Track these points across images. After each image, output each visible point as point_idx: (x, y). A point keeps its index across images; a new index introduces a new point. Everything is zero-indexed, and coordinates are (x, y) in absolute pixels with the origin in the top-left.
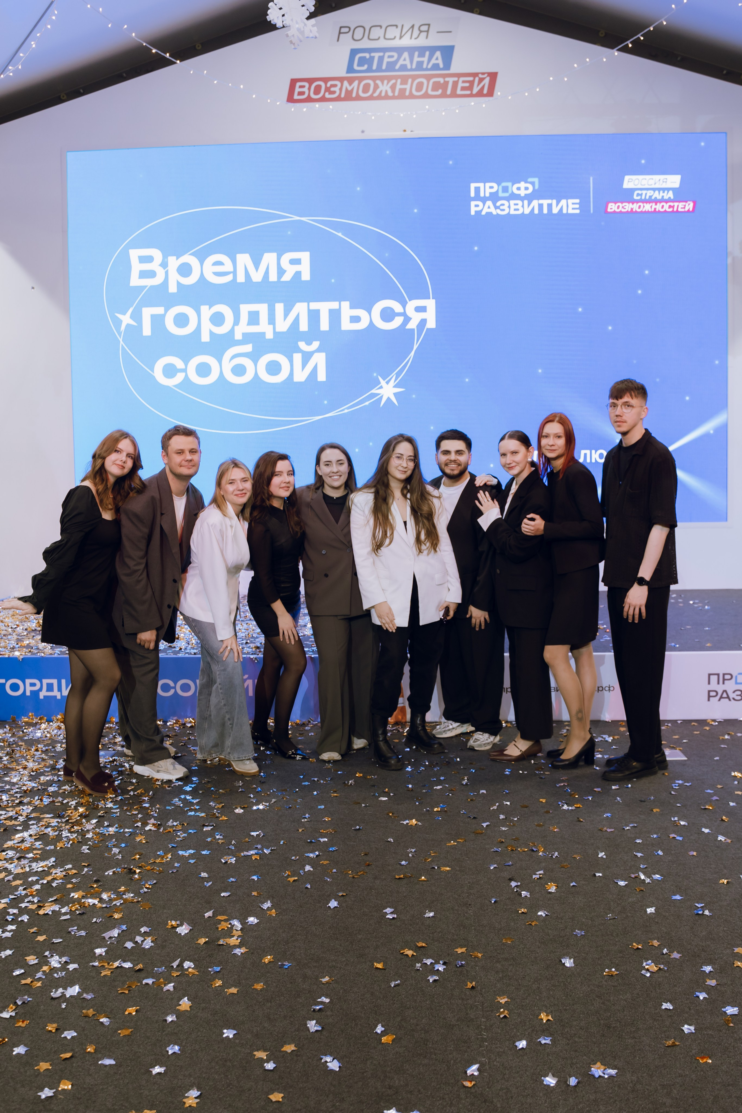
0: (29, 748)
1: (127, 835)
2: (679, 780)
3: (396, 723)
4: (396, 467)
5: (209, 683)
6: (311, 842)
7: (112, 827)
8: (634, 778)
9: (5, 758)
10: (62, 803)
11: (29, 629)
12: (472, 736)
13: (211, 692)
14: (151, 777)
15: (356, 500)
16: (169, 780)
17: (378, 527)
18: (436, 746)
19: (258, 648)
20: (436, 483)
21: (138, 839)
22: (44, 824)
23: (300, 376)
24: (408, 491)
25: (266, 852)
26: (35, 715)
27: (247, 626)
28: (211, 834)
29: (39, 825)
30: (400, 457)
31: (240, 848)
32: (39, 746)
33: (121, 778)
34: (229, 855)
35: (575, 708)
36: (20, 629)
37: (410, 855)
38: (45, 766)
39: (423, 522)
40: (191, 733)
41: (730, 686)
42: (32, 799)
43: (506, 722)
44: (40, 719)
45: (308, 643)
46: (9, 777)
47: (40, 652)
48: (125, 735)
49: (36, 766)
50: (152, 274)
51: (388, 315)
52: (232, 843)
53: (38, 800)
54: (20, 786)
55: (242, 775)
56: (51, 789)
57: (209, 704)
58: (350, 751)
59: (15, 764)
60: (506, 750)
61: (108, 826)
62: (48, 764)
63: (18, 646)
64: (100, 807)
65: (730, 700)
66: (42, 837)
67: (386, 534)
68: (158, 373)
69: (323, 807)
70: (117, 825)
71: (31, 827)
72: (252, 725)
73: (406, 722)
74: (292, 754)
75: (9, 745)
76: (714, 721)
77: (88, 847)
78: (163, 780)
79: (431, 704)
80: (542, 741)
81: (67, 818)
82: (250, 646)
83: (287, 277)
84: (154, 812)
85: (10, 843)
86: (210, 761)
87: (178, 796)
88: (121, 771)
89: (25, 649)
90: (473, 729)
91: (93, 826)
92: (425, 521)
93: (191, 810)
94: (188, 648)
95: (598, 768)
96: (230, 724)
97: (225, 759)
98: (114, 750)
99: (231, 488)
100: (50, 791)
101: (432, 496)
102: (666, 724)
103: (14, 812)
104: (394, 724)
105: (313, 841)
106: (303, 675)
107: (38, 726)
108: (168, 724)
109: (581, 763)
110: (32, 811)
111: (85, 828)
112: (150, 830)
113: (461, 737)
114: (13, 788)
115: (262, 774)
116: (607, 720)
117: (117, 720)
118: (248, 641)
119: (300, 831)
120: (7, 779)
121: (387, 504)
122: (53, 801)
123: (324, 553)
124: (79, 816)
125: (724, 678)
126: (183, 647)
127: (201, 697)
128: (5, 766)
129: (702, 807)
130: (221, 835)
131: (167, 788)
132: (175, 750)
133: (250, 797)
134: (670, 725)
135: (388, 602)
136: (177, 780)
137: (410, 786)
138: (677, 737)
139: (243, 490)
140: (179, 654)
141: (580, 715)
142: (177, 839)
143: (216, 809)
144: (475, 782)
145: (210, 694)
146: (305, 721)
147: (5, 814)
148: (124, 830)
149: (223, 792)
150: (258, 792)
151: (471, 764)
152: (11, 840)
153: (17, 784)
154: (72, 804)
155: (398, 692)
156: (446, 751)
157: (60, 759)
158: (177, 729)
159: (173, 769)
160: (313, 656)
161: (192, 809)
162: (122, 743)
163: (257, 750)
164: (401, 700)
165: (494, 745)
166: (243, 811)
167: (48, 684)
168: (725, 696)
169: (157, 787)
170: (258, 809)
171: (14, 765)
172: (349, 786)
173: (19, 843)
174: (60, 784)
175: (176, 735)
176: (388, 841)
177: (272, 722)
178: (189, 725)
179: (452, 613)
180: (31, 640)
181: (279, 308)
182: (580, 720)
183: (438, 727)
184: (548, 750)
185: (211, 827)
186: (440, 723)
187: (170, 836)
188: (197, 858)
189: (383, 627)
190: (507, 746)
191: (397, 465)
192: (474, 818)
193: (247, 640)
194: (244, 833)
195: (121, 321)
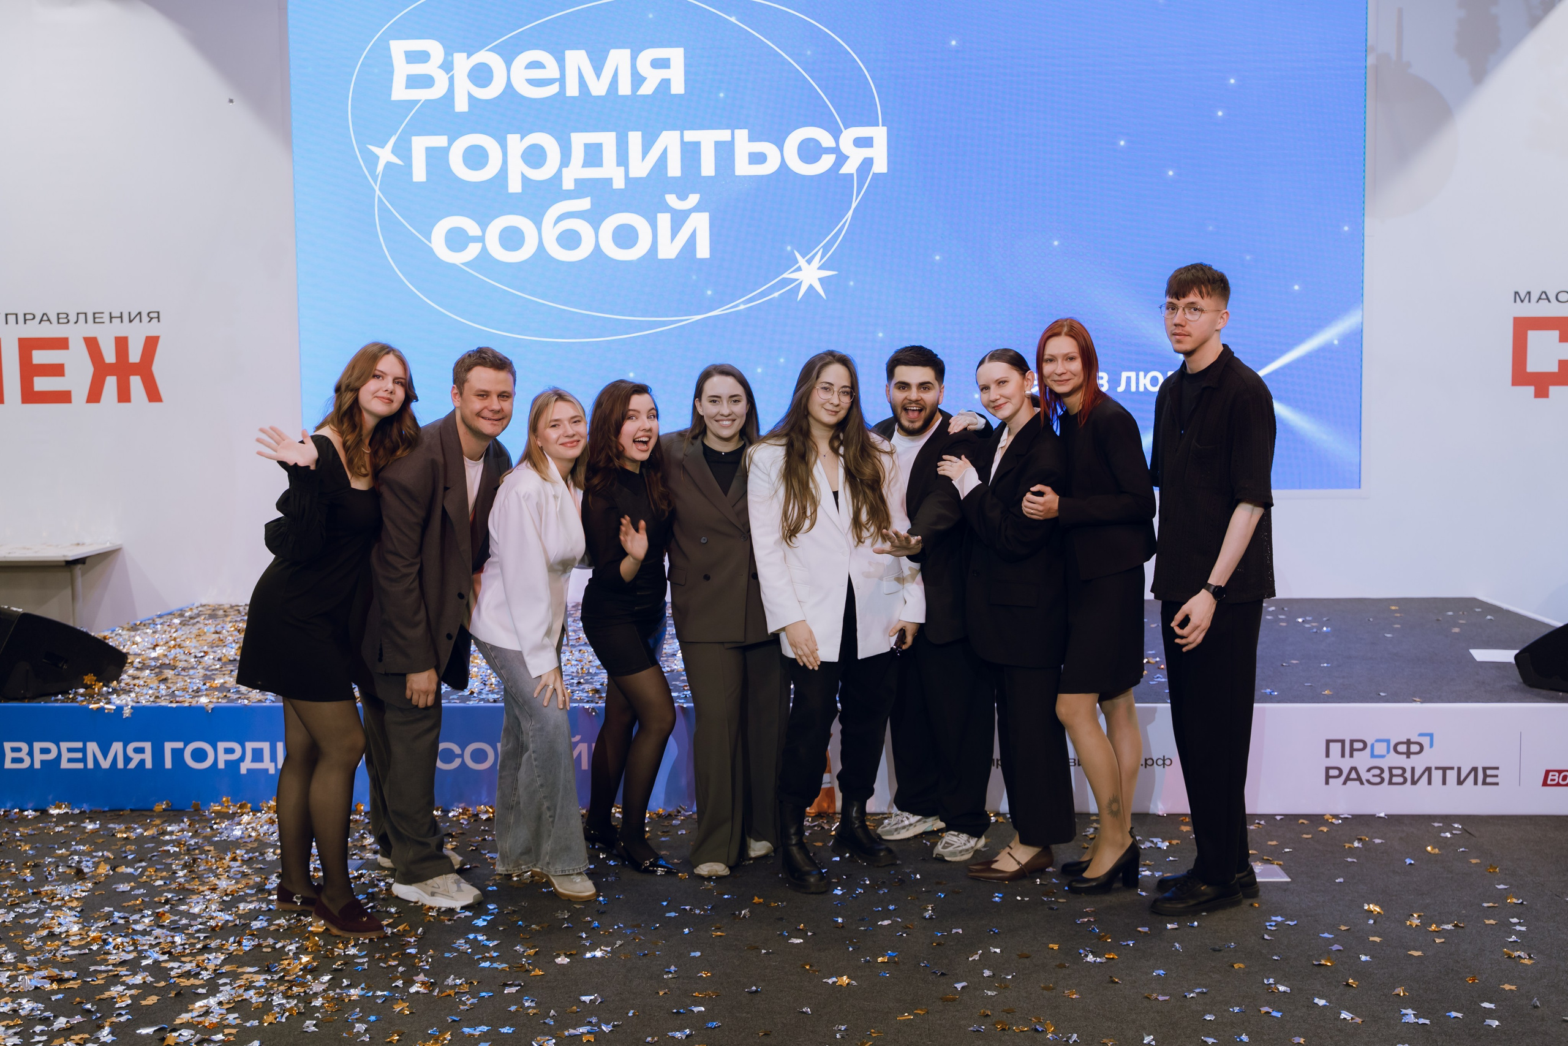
0: (222, 855)
1: (379, 1002)
2: (1277, 916)
3: (819, 815)
4: (822, 406)
5: (517, 751)
6: (678, 1013)
7: (356, 987)
8: (1203, 912)
9: (181, 873)
10: (273, 948)
11: (224, 660)
12: (941, 838)
13: (520, 765)
14: (420, 904)
15: (756, 457)
16: (450, 909)
17: (792, 501)
18: (882, 854)
19: (597, 691)
20: (886, 429)
21: (397, 1008)
22: (242, 983)
23: (669, 250)
24: (841, 443)
25: (605, 1029)
26: (232, 801)
27: (580, 655)
28: (517, 999)
29: (234, 986)
30: (828, 388)
31: (564, 1021)
32: (238, 852)
33: (371, 904)
34: (545, 1034)
35: (1106, 795)
36: (209, 658)
37: (838, 1036)
38: (247, 886)
39: (865, 493)
40: (486, 831)
41: (1362, 761)
42: (224, 942)
43: (997, 814)
44: (240, 807)
45: (677, 683)
46: (187, 904)
47: (243, 697)
48: (380, 833)
49: (232, 885)
50: (426, 81)
51: (810, 151)
52: (551, 1014)
53: (234, 942)
54: (205, 920)
55: (569, 900)
56: (256, 925)
57: (517, 784)
58: (744, 861)
59: (198, 883)
60: (996, 861)
61: (349, 986)
62: (251, 882)
63: (205, 687)
64: (336, 954)
65: (1362, 783)
66: (239, 1006)
67: (805, 513)
68: (438, 243)
69: (698, 954)
70: (363, 985)
71: (221, 988)
72: (586, 817)
73: (835, 813)
74: (650, 866)
75: (189, 851)
76: (1336, 817)
77: (315, 1022)
78: (440, 909)
79: (875, 786)
80: (1054, 847)
81: (282, 974)
82: (584, 689)
83: (647, 89)
84: (425, 963)
85: (185, 1017)
86: (517, 876)
87: (463, 934)
88: (372, 894)
89: (216, 693)
90: (942, 825)
91: (323, 987)
92: (867, 491)
93: (485, 959)
94: (483, 691)
95: (1144, 894)
96: (550, 817)
97: (542, 873)
98: (361, 859)
99: (553, 434)
100: (254, 927)
101: (880, 451)
102: (1257, 821)
103: (194, 964)
104: (815, 816)
105: (682, 1011)
106: (671, 737)
107: (237, 819)
108: (450, 815)
109: (1116, 885)
110: (225, 962)
111: (311, 990)
112: (418, 992)
113: (924, 838)
114: (193, 923)
115: (601, 898)
116: (1160, 813)
117: (368, 809)
118: (582, 681)
119: (661, 993)
120: (183, 908)
121: (807, 464)
122: (259, 945)
123: (704, 542)
124: (301, 970)
125: (1351, 747)
126: (476, 690)
127: (504, 773)
128: (181, 887)
129: (1315, 963)
130: (532, 1001)
131: (447, 922)
132: (460, 858)
133: (582, 937)
134: (1262, 822)
135: (807, 622)
136: (462, 908)
137: (840, 920)
138: (1274, 843)
139: (574, 435)
140: (470, 701)
141: (1114, 807)
142: (461, 1007)
143: (525, 957)
144: (944, 914)
145: (518, 769)
146: (671, 810)
147: (179, 967)
148: (375, 993)
149: (538, 928)
150: (593, 928)
151: (938, 883)
152: (187, 1011)
153: (199, 916)
154: (289, 950)
155: (823, 765)
156: (898, 862)
157: (272, 873)
158: (465, 823)
159: (458, 891)
160: (685, 706)
161: (486, 957)
162: (374, 846)
163: (593, 858)
164: (826, 777)
165: (977, 852)
166: (569, 960)
167: (254, 750)
168: (1353, 776)
169: (430, 921)
170: (594, 957)
171: (195, 885)
172: (741, 919)
173: (200, 1016)
174: (271, 915)
175: (463, 834)
176: (803, 1012)
177: (619, 812)
178: (484, 817)
179: (909, 639)
180: (227, 678)
181: (635, 139)
182: (1115, 814)
183: (886, 821)
184: (1063, 863)
185: (517, 988)
186: (888, 816)
187: (449, 1002)
188: (493, 1040)
189: (799, 661)
190: (998, 854)
191: (823, 401)
192: (943, 974)
193: (580, 679)
194: (570, 997)
195: (377, 158)
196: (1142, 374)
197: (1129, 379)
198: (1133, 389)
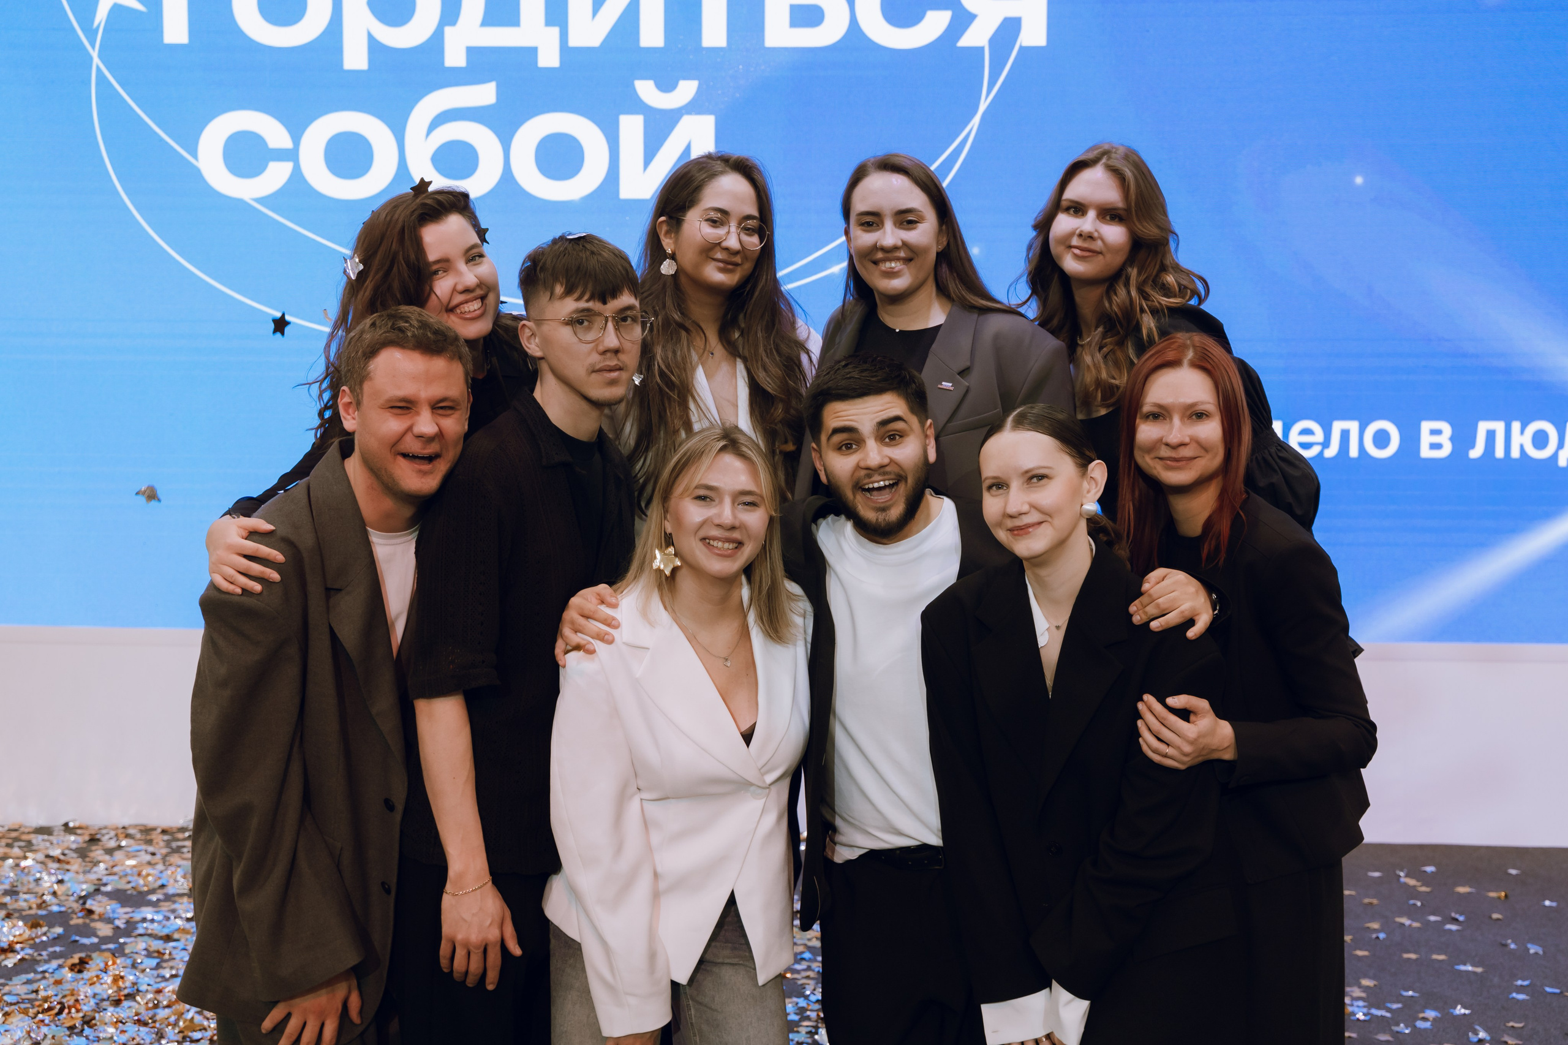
23: (639, 184)
68: (210, 159)
139: (733, 529)
196: (1516, 426)
197: (1491, 435)
198: (1500, 453)
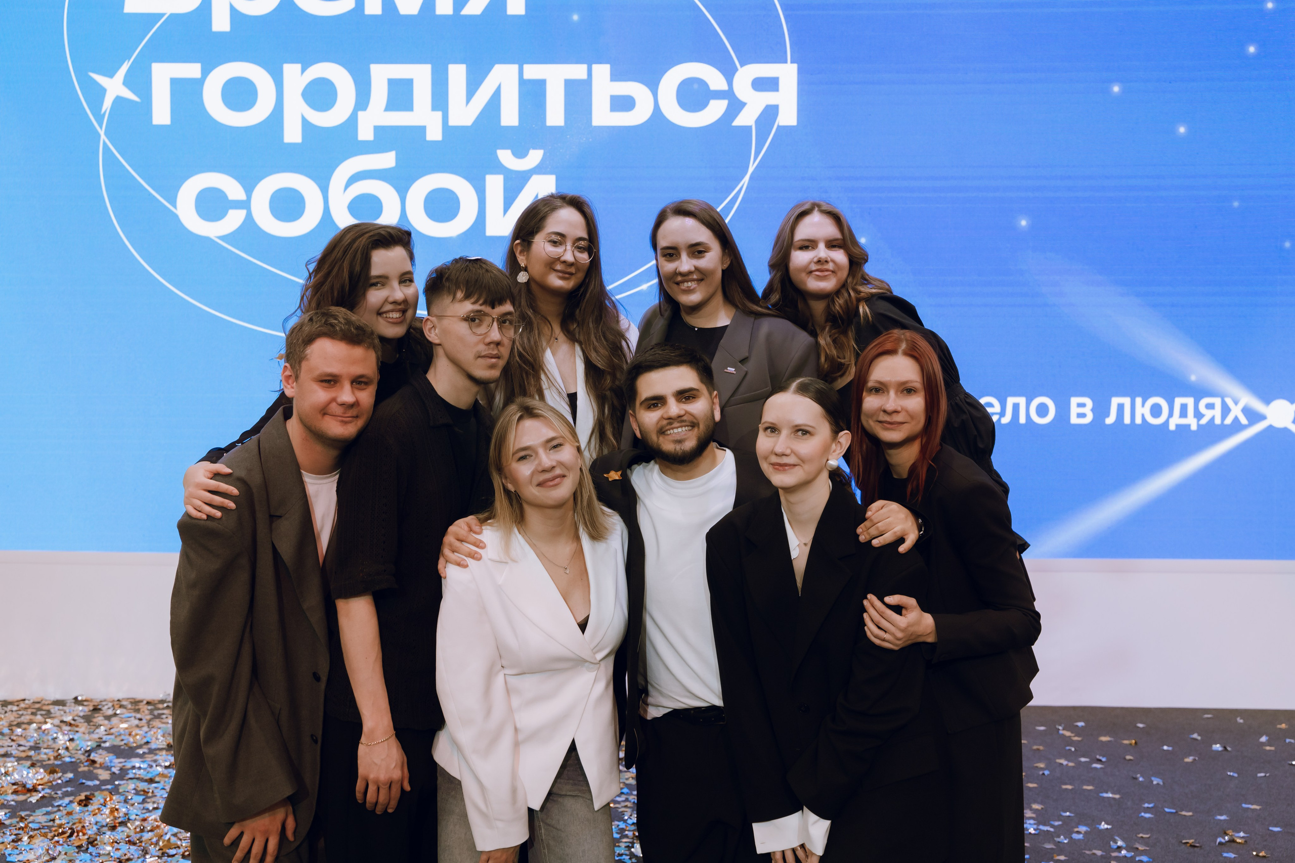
23: (499, 224)
51: (693, 95)
68: (185, 207)
83: (474, 7)
195: (102, 91)
196: (1139, 400)
197: (1121, 407)
198: (1127, 420)
